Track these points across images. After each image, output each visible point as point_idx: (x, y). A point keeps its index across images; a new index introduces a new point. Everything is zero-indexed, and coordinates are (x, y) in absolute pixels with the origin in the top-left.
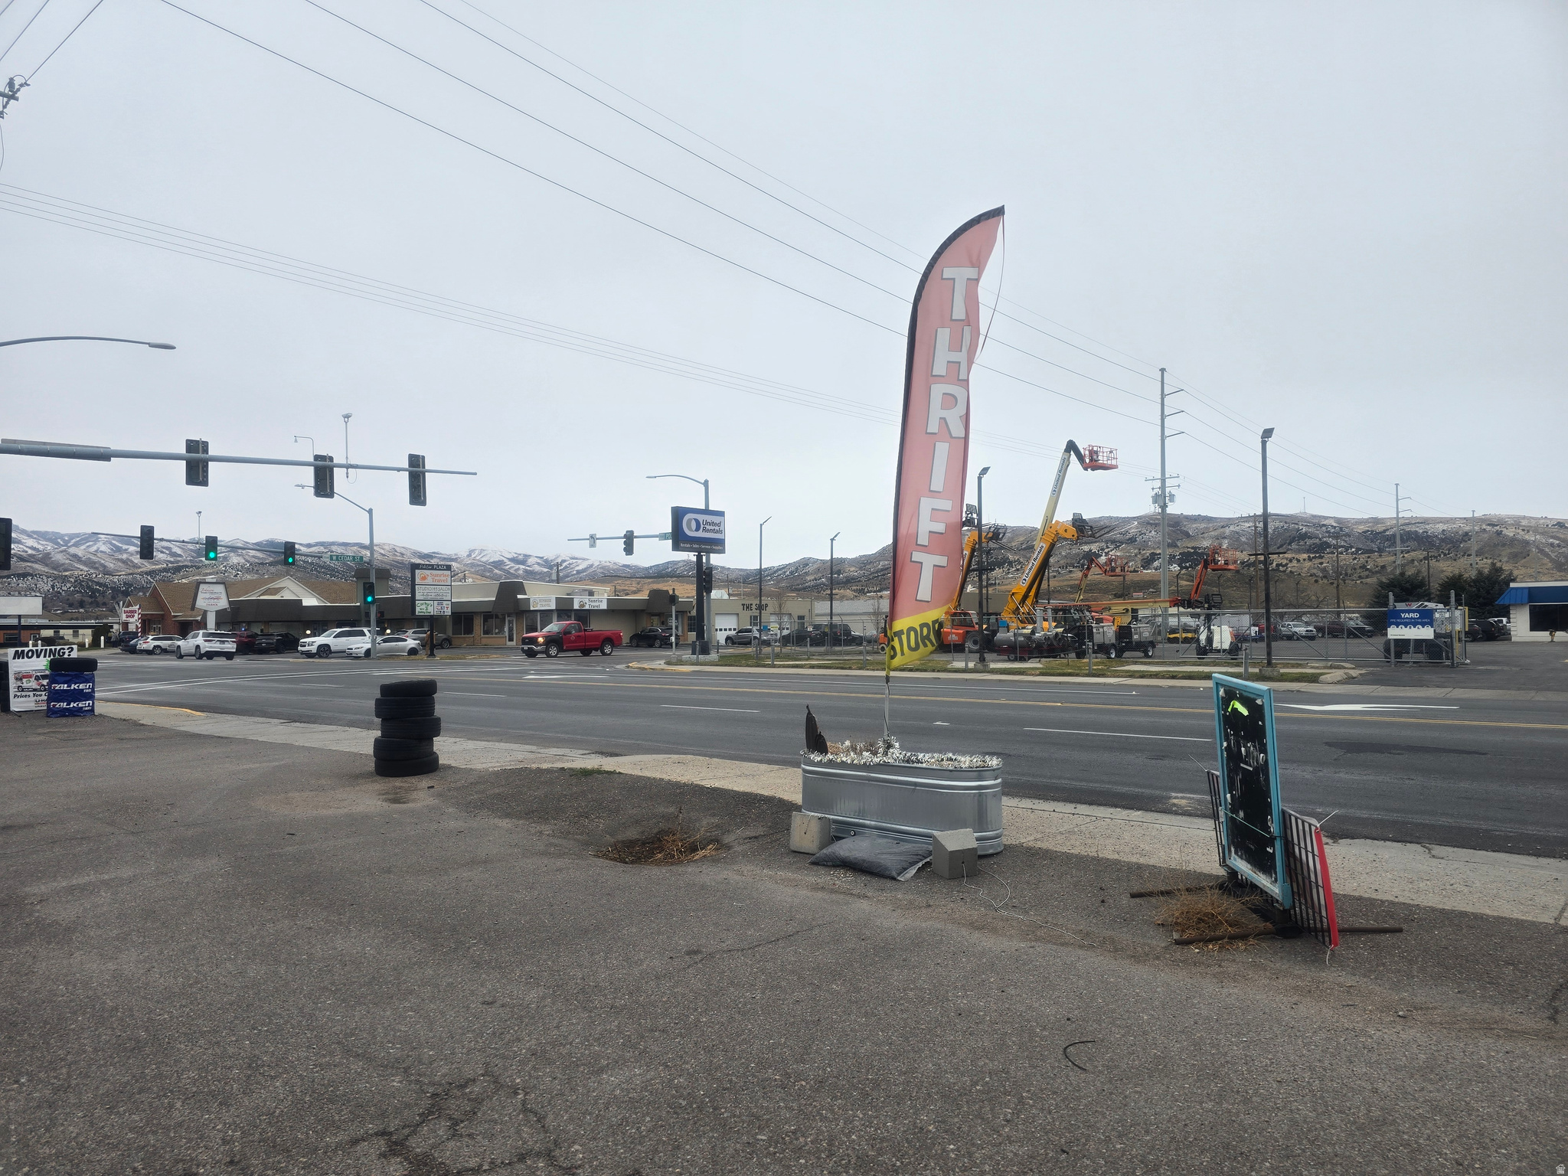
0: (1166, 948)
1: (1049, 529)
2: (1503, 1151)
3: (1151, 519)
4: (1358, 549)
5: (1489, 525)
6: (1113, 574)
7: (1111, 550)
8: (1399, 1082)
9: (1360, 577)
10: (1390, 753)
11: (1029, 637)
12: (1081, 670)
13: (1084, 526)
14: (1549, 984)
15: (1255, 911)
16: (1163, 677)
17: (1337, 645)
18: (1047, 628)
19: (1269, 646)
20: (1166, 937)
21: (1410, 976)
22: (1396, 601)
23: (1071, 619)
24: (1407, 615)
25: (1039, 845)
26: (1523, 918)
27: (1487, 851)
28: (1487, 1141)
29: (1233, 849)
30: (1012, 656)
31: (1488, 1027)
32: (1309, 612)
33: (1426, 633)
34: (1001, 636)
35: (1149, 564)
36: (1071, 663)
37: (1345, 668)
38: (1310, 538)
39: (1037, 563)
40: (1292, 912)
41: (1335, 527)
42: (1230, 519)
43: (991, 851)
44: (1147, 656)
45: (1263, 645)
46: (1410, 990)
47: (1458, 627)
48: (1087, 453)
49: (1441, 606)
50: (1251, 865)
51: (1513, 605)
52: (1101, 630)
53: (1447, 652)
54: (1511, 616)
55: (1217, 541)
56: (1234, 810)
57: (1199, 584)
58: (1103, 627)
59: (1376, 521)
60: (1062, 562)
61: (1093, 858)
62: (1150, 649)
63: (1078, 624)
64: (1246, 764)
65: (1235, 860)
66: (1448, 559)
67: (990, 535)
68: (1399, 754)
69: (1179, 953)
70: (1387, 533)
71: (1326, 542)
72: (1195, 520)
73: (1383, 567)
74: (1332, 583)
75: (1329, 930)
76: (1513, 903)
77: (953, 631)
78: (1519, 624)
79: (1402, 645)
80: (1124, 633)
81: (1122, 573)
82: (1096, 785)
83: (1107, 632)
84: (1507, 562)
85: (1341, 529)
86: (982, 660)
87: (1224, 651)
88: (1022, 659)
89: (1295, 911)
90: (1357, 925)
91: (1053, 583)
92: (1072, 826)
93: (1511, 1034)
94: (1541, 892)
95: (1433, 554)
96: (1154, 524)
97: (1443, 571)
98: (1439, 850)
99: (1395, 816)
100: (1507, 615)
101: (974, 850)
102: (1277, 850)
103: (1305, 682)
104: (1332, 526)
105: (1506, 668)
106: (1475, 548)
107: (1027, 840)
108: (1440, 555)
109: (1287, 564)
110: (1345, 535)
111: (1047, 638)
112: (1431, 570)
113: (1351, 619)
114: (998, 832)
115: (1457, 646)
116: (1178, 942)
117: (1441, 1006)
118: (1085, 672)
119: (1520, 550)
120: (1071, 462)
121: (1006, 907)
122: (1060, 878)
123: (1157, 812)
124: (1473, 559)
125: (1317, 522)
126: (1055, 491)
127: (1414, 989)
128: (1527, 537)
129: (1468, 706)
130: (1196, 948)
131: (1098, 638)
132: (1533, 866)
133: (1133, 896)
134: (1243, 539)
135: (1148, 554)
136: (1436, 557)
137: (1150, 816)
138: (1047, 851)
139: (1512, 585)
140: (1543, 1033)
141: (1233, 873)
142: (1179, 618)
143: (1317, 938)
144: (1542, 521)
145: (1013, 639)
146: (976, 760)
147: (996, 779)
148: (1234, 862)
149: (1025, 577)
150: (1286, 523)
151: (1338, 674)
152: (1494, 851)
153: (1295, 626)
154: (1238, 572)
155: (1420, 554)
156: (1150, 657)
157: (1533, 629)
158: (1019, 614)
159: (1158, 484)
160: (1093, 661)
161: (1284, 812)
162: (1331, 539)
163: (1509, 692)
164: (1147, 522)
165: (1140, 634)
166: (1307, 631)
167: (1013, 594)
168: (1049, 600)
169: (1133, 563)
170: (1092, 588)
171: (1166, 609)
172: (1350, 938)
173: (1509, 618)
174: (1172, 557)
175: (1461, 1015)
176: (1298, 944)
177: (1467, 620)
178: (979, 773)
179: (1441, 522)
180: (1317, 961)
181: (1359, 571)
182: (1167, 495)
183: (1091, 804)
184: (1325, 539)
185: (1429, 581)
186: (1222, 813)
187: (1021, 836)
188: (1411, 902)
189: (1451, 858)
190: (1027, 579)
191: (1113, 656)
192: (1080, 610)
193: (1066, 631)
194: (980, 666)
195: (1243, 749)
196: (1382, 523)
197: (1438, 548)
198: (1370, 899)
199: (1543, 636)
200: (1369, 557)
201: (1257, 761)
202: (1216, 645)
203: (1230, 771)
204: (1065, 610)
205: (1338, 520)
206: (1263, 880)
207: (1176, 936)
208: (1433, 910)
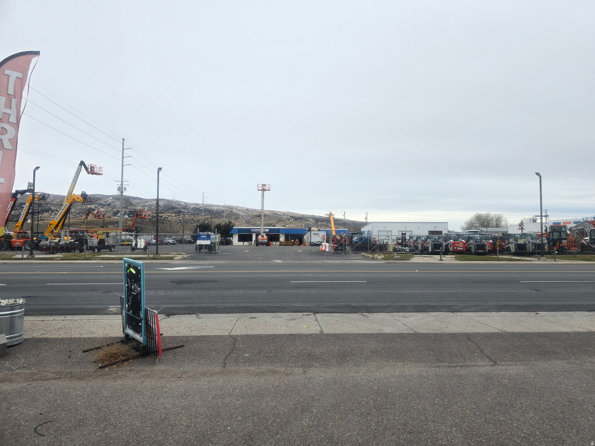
0: (95, 371)
1: (70, 197)
2: (202, 417)
3: (118, 197)
4: (191, 214)
5: (229, 208)
6: (99, 218)
7: (100, 208)
8: (174, 402)
9: (191, 223)
10: (191, 284)
11: (57, 244)
12: (81, 257)
13: (86, 197)
14: (225, 355)
15: (133, 349)
16: (116, 259)
17: (181, 246)
18: (67, 239)
19: (157, 247)
20: (96, 366)
21: (184, 362)
22: (200, 232)
23: (79, 236)
24: (203, 236)
25: (43, 336)
26: (221, 334)
27: (215, 314)
28: (197, 415)
29: (127, 326)
30: (48, 252)
31: (204, 374)
32: (174, 235)
33: (208, 242)
34: (42, 243)
35: (116, 215)
36: (76, 255)
37: (183, 254)
38: (176, 208)
39: (63, 212)
40: (147, 347)
41: (184, 205)
42: (148, 199)
43: (16, 343)
44: (111, 251)
45: (156, 246)
46: (183, 367)
47: (217, 241)
48: (89, 167)
49: (213, 234)
50: (133, 331)
51: (234, 234)
52: (91, 241)
53: (214, 249)
54: (233, 237)
55: (143, 207)
56: (129, 311)
57: (134, 223)
58: (92, 239)
59: (197, 204)
60: (78, 212)
61: (69, 338)
62: (112, 248)
63: (82, 238)
64: (134, 292)
65: (128, 330)
66: (217, 219)
67: (41, 197)
68: (194, 284)
69: (100, 372)
70: (200, 209)
71: (181, 210)
72: (135, 199)
73: (199, 220)
74: (182, 225)
75: (158, 351)
76: (219, 330)
77: (17, 240)
78: (235, 239)
79: (201, 246)
80: (101, 242)
81: (103, 218)
82: (77, 306)
83: (94, 241)
84: (234, 220)
85: (186, 206)
86: (31, 254)
87: (142, 249)
88: (53, 253)
89: (148, 346)
90: (170, 347)
91: (72, 221)
92: (61, 326)
93: (211, 375)
94: (227, 325)
95: (213, 216)
96: (119, 199)
97: (216, 222)
98: (201, 315)
99: (189, 305)
100: (232, 237)
101: (5, 344)
102: (142, 324)
103: (169, 260)
104: (183, 205)
105: (230, 254)
106: (225, 215)
107: (36, 335)
108: (215, 217)
109: (168, 217)
110: (187, 208)
111: (66, 244)
112: (212, 222)
113: (188, 237)
114: (20, 333)
115: (217, 246)
116: (100, 368)
117: (192, 370)
118: (82, 258)
119: (237, 217)
120: (82, 169)
121: (19, 368)
122: (50, 350)
123: (102, 314)
124: (225, 219)
125: (178, 203)
126: (74, 181)
127: (185, 366)
128: (239, 213)
129: (217, 266)
130: (107, 368)
131: (90, 244)
132: (226, 317)
133: (84, 352)
134: (153, 207)
135: (116, 211)
136: (214, 218)
137: (98, 317)
138: (46, 339)
139: (234, 227)
140: (221, 372)
141: (127, 335)
142: (125, 236)
143: (154, 355)
144: (243, 208)
145: (49, 244)
146: (11, 301)
147: (21, 309)
148: (127, 331)
149: (57, 217)
150: (168, 203)
151: (180, 257)
152: (217, 314)
153: (169, 240)
154: (150, 219)
155: (209, 216)
156: (112, 251)
157: (239, 241)
158: (53, 233)
159: (120, 183)
160: (87, 253)
161: (146, 309)
162: (183, 210)
163: (230, 261)
164: (115, 198)
165: (109, 242)
166: (173, 241)
167: (51, 224)
168: (69, 227)
169: (109, 214)
170: (89, 223)
171: (121, 233)
172: (166, 352)
173: (233, 238)
174: (125, 213)
175: (198, 372)
176: (148, 359)
177: (220, 238)
178: (12, 307)
179: (216, 206)
180: (154, 363)
181: (191, 221)
182: (123, 188)
183: (73, 315)
184: (181, 209)
185: (211, 225)
186: (124, 312)
187: (34, 333)
188: (189, 335)
189: (204, 318)
190: (58, 218)
191: (96, 251)
192: (83, 232)
193: (75, 241)
194: (30, 257)
195: (133, 287)
196: (199, 205)
197: (215, 215)
198: (175, 336)
199: (241, 243)
200: (194, 216)
201: (138, 290)
202: (138, 246)
203: (128, 295)
204: (76, 232)
205: (185, 203)
206: (137, 337)
207: (100, 365)
208: (195, 336)
